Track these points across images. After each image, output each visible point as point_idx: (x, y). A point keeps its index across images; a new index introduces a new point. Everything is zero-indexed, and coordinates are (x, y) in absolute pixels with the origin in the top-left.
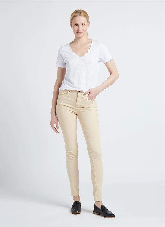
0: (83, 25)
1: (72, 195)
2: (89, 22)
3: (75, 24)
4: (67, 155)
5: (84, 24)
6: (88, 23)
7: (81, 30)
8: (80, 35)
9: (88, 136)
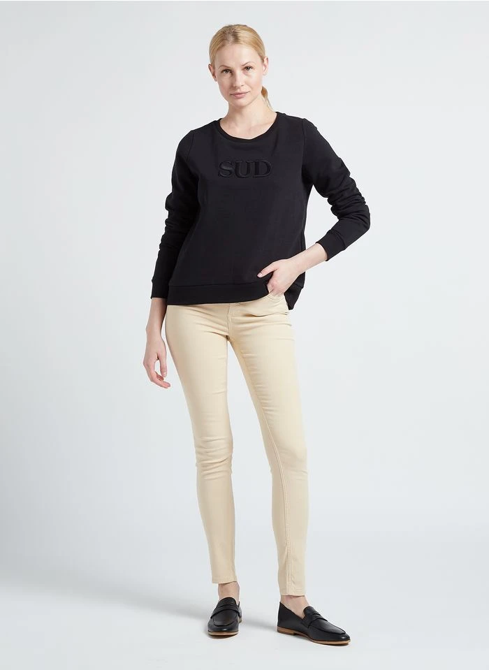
0: (248, 68)
1: (214, 581)
2: (265, 60)
3: (223, 68)
4: (199, 460)
5: (251, 67)
6: (263, 61)
7: (241, 84)
8: (242, 101)
9: (266, 403)
